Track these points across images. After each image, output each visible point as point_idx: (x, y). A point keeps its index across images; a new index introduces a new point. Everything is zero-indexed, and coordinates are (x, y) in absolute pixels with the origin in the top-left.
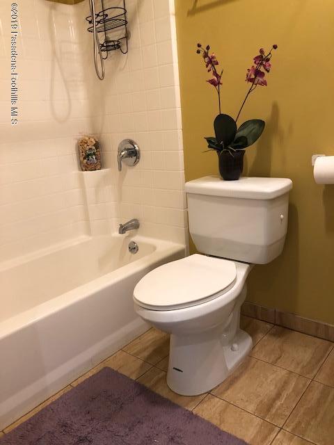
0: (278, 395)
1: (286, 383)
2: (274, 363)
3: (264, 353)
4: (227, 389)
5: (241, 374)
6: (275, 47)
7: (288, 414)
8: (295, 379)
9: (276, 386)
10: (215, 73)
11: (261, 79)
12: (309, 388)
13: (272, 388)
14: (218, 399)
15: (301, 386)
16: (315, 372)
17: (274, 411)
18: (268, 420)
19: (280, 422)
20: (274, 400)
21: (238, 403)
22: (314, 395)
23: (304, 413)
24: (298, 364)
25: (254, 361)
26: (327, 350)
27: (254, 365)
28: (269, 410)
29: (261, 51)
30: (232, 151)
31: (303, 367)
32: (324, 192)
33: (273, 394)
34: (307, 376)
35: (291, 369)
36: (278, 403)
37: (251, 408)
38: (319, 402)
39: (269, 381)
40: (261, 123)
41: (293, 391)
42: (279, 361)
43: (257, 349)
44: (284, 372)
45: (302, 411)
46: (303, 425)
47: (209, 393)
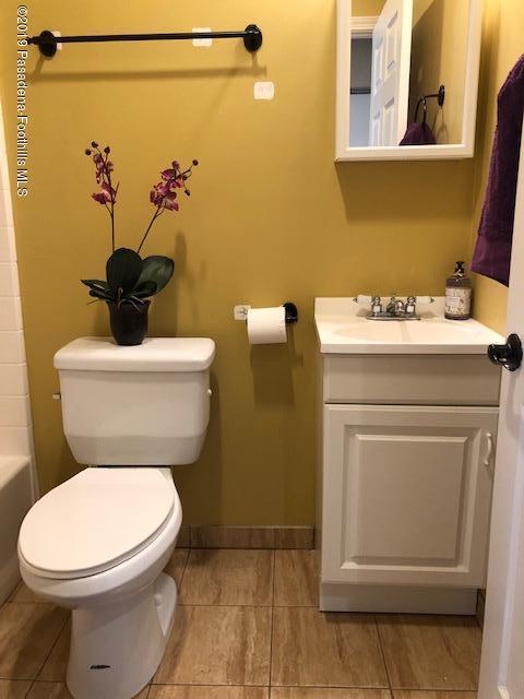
0: (245, 644)
1: (244, 624)
2: (217, 602)
3: (197, 593)
4: (174, 666)
5: (183, 635)
6: (195, 163)
7: (267, 663)
8: (252, 613)
9: (235, 632)
10: (108, 186)
11: (169, 202)
12: (274, 618)
13: (233, 638)
14: (168, 687)
15: (264, 620)
16: (271, 595)
17: (249, 667)
18: (249, 684)
19: (264, 680)
20: (243, 653)
21: (200, 678)
22: (284, 625)
23: (285, 654)
24: (247, 592)
25: (189, 609)
26: (269, 562)
27: (192, 616)
28: (243, 670)
29: (175, 164)
30: (137, 303)
31: (254, 595)
32: (252, 355)
33: (238, 645)
34: (266, 605)
35: (241, 601)
36: (250, 655)
37: (220, 678)
38: (295, 632)
39: (223, 629)
40: (169, 262)
41: (259, 629)
42: (222, 596)
43: (184, 591)
44: (236, 610)
45: (281, 651)
46: (291, 670)
47: (150, 684)
